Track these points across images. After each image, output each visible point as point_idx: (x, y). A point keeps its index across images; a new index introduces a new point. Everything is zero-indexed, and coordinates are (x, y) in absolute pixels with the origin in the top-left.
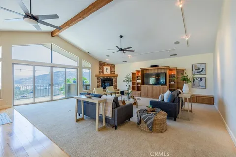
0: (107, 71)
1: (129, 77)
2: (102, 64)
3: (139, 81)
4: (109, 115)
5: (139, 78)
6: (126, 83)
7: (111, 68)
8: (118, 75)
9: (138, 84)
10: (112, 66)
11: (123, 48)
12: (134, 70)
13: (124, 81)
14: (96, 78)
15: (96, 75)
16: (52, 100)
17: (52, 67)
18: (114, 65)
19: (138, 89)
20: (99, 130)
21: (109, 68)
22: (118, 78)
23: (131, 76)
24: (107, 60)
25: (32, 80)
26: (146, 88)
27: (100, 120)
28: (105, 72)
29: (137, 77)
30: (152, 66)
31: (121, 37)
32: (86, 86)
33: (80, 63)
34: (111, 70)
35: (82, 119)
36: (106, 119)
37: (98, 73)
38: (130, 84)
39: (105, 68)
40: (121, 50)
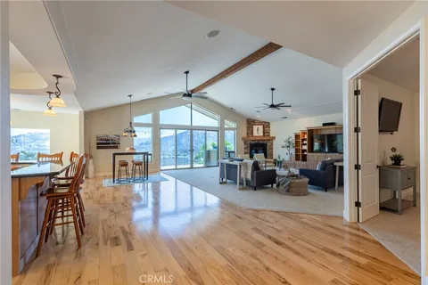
0: (258, 132)
1: (290, 140)
2: (251, 123)
3: (305, 147)
4: (249, 177)
5: (305, 142)
6: (286, 150)
7: (264, 128)
8: (274, 138)
9: (304, 151)
10: (266, 125)
11: (275, 104)
12: (298, 131)
13: (283, 147)
14: (242, 142)
15: (243, 139)
16: (192, 168)
17: (192, 130)
18: (269, 123)
19: (304, 158)
20: (240, 189)
21: (261, 127)
22: (275, 142)
23: (293, 139)
24: (258, 117)
25: (174, 139)
26: (316, 157)
27: (241, 184)
28: (255, 134)
29: (304, 140)
30: (324, 125)
31: (273, 89)
32: (229, 152)
33: (222, 123)
34: (264, 130)
35: (225, 183)
36: (247, 181)
37: (245, 135)
38: (293, 151)
39: (255, 127)
40: (272, 106)
